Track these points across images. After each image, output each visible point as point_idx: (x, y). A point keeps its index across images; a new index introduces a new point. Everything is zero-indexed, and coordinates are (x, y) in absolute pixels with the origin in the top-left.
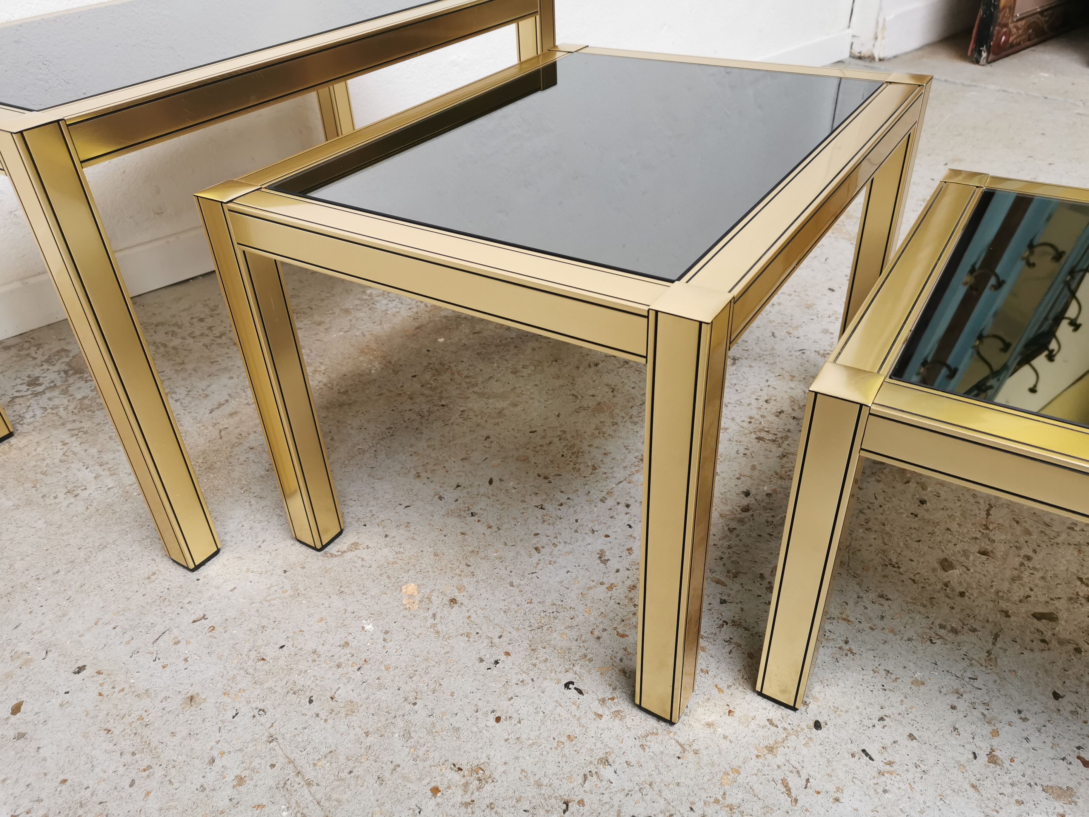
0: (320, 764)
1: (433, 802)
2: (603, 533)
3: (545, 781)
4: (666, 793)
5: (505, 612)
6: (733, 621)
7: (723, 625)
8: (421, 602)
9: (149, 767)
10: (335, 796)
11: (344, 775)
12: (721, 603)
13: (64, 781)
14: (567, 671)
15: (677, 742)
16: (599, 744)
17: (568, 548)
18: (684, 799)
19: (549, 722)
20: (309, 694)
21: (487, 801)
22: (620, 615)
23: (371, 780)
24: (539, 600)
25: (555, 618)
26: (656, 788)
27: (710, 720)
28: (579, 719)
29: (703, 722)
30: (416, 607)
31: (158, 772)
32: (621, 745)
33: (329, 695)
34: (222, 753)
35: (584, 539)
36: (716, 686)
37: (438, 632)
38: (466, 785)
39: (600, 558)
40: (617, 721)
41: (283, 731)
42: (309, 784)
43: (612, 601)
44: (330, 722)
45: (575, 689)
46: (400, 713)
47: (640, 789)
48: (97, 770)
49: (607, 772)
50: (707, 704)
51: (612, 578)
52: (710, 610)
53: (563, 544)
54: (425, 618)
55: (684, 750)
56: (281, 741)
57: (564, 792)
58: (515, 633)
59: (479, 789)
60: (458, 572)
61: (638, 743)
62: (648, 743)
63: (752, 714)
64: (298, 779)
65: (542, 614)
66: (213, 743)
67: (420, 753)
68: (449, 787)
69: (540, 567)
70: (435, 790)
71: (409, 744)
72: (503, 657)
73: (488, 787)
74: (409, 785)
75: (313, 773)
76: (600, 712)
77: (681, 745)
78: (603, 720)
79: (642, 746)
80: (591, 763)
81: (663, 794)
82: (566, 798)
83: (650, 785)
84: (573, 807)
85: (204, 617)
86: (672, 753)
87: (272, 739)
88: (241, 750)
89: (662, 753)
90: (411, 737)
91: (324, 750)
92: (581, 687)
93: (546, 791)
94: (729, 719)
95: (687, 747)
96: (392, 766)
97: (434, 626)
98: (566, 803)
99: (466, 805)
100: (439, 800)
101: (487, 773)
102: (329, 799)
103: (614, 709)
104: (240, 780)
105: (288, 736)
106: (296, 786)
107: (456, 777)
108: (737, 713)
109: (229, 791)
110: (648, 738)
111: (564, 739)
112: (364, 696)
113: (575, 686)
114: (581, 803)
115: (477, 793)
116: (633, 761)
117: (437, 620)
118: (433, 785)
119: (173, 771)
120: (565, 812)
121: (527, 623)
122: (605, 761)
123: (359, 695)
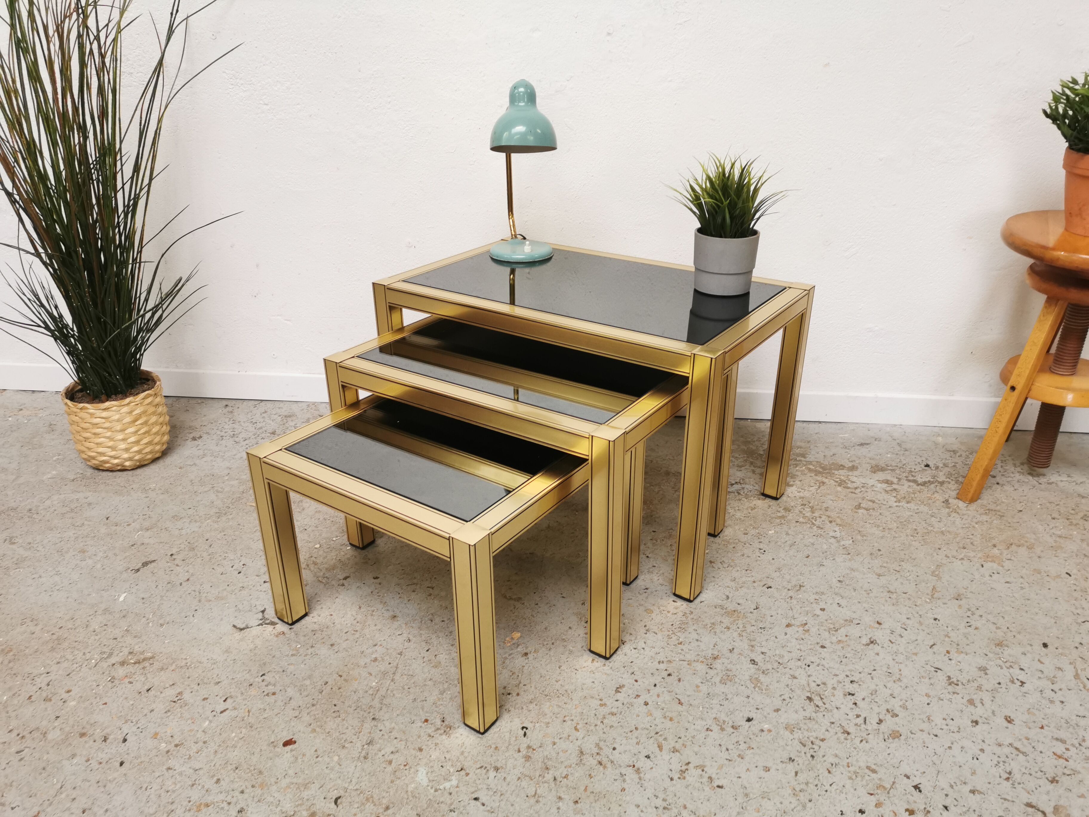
0: (404, 676)
1: (420, 724)
2: (636, 678)
3: (466, 754)
4: (503, 803)
5: (541, 677)
6: (638, 769)
7: (630, 766)
8: (514, 644)
9: (357, 631)
10: (395, 692)
11: (406, 687)
12: (646, 757)
13: (332, 615)
14: (532, 722)
15: (536, 791)
16: (504, 761)
17: (610, 672)
18: (507, 812)
19: (497, 735)
20: (430, 647)
21: (437, 741)
22: (589, 720)
23: (412, 697)
24: (563, 684)
25: (558, 697)
26: (502, 797)
27: (563, 797)
28: (510, 745)
29: (558, 794)
30: (509, 644)
31: (357, 635)
32: (512, 769)
33: (436, 653)
34: (381, 645)
35: (624, 673)
36: (586, 787)
37: (504, 663)
38: (438, 729)
39: (618, 688)
40: (524, 759)
41: (407, 654)
42: (392, 680)
43: (595, 712)
44: (425, 664)
45: (525, 732)
46: (451, 682)
47: (495, 792)
48: (343, 619)
49: (492, 774)
50: (571, 789)
51: (609, 702)
52: (635, 755)
53: (609, 668)
54: (505, 653)
55: (534, 796)
56: (402, 657)
57: (466, 765)
58: (533, 688)
59: (441, 734)
60: (545, 643)
61: (520, 775)
62: (523, 780)
63: (584, 812)
64: (391, 676)
65: (555, 691)
66: (382, 639)
67: (439, 703)
68: (432, 724)
69: (583, 669)
70: (426, 721)
71: (439, 696)
72: (514, 694)
73: (444, 737)
74: (421, 711)
75: (398, 678)
76: (521, 750)
77: (536, 793)
78: (519, 754)
79: (519, 778)
80: (491, 765)
81: (501, 802)
82: (465, 767)
83: (501, 795)
84: (463, 773)
85: (433, 588)
86: (528, 792)
87: (400, 654)
88: (388, 649)
89: (524, 788)
90: (442, 694)
91: (411, 673)
92: (528, 734)
93: (462, 758)
94: (571, 804)
95: (537, 796)
96: (424, 699)
97: (506, 658)
98: (462, 769)
99: (430, 736)
100: (423, 725)
101: (450, 732)
102: (392, 691)
103: (529, 754)
104: (376, 660)
105: (406, 657)
106: (388, 678)
107: (439, 722)
108: (579, 805)
109: (368, 660)
110: (526, 778)
111: (493, 746)
112: (447, 664)
113: (527, 731)
114: (467, 774)
115: (438, 735)
116: (508, 779)
117: (510, 657)
118: (428, 718)
119: (361, 639)
120: (457, 771)
121: (544, 689)
122: (497, 769)
123: (446, 662)
